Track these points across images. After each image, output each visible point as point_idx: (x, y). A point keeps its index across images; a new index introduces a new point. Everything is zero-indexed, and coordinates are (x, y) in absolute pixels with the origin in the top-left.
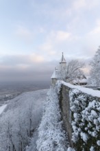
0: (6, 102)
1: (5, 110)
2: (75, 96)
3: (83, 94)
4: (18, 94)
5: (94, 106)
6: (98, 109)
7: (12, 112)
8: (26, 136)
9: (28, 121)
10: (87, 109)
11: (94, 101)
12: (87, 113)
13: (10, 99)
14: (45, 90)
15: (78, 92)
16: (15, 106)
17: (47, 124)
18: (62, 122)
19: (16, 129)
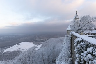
0: (41, 43)
1: (41, 47)
2: (78, 42)
3: (85, 41)
4: (47, 39)
5: (91, 51)
6: (94, 53)
7: (44, 48)
8: (51, 62)
9: (52, 55)
10: (85, 52)
11: (92, 47)
12: (85, 55)
13: (44, 41)
14: (63, 37)
15: (81, 40)
16: (46, 45)
17: (61, 58)
18: (71, 58)
19: (46, 57)
